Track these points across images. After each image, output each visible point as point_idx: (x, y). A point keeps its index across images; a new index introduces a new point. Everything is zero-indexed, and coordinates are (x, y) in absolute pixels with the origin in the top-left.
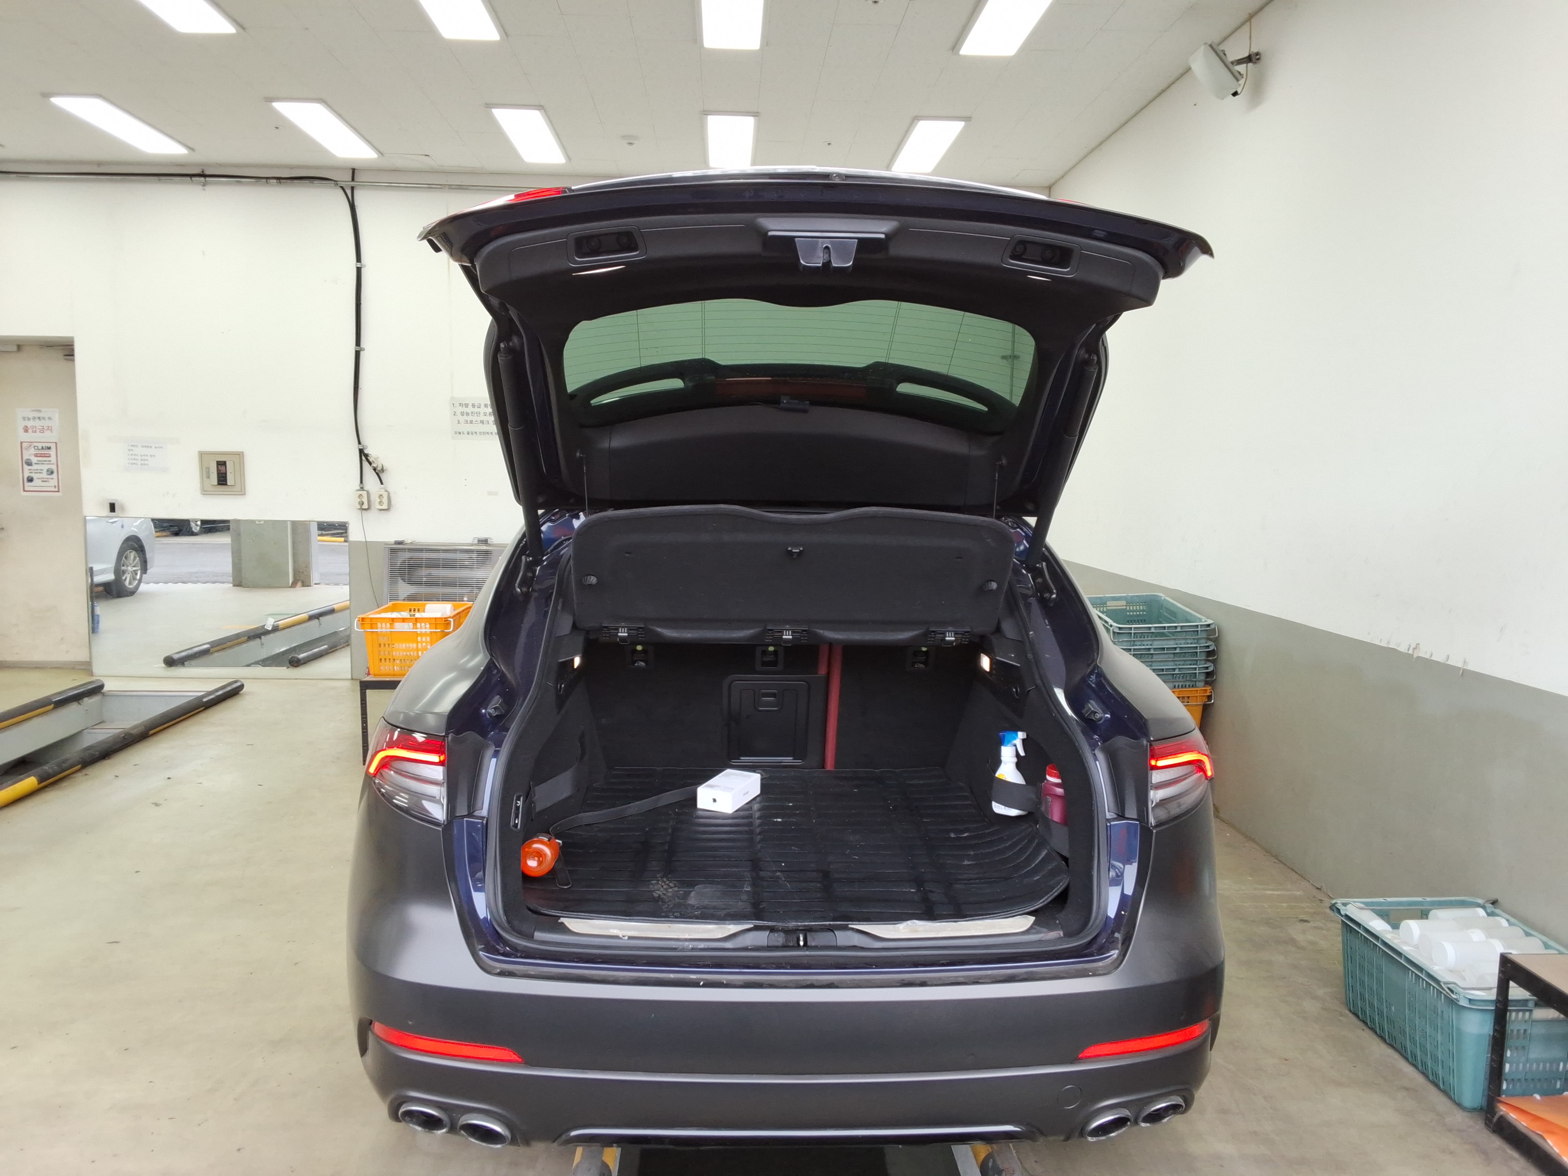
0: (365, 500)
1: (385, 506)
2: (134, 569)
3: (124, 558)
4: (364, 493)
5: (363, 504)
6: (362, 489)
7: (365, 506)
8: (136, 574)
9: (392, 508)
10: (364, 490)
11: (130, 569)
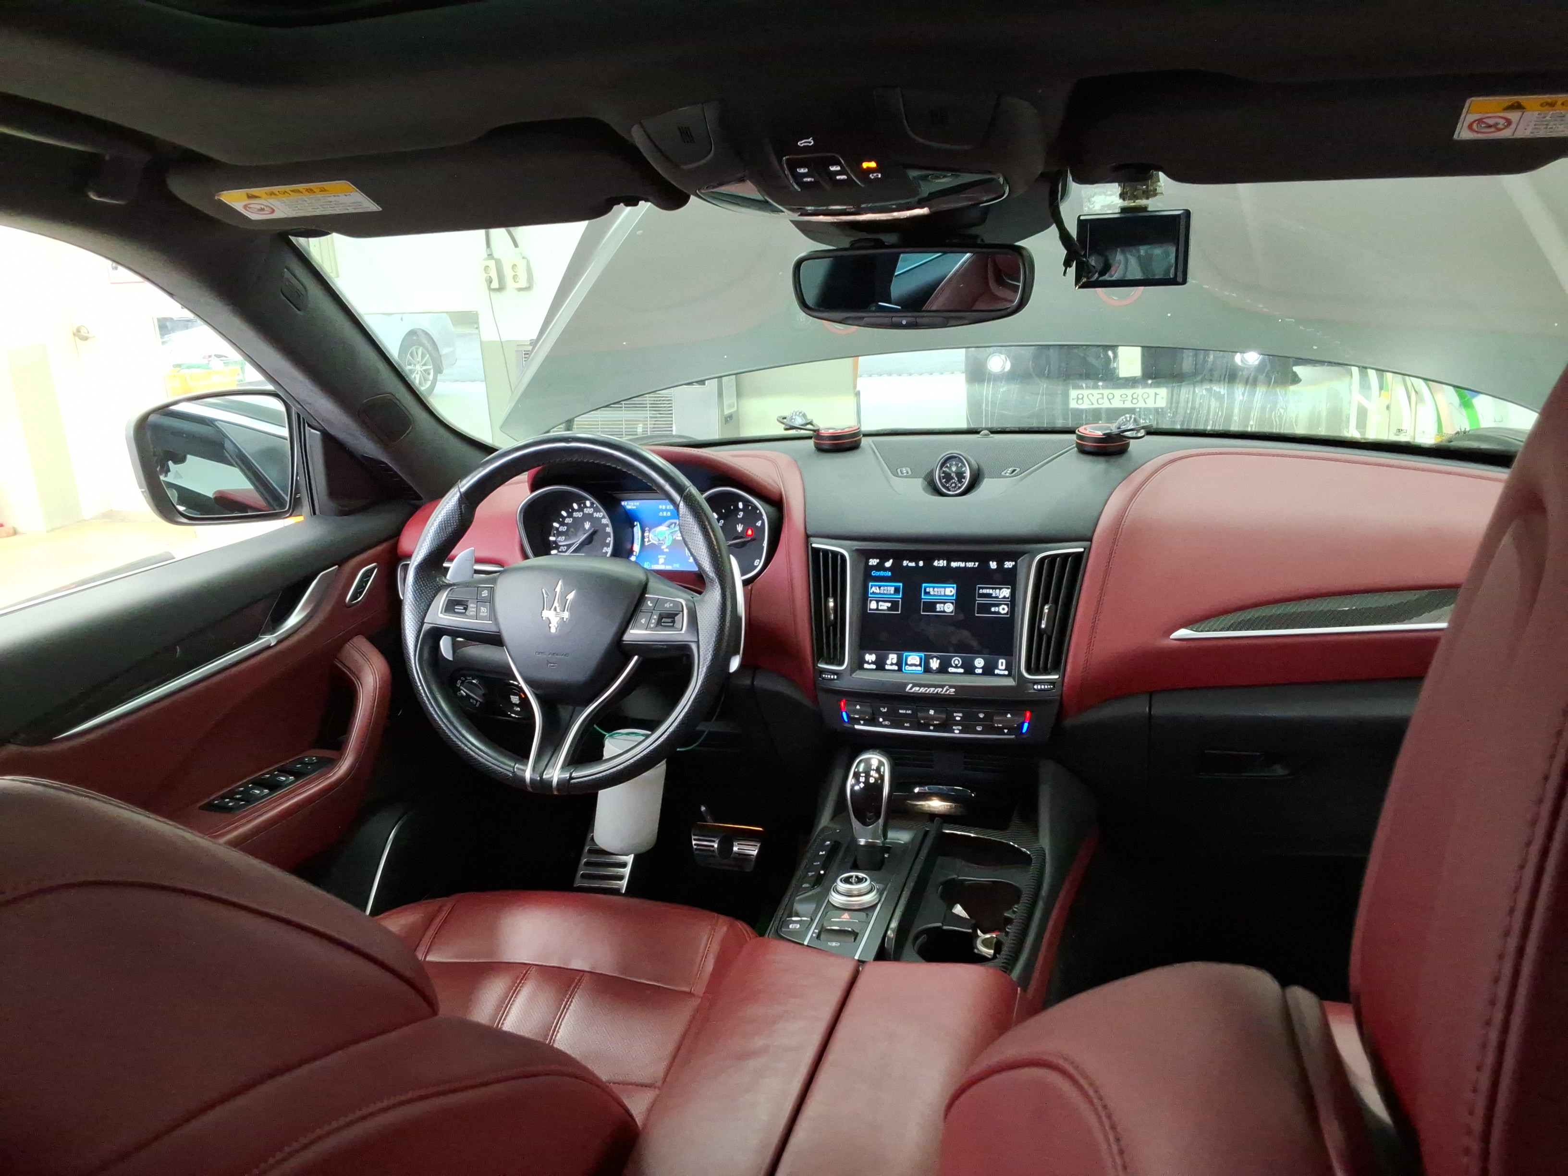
0: (494, 274)
1: (523, 283)
2: (425, 368)
3: (409, 355)
4: (492, 263)
5: (491, 282)
6: (490, 256)
7: (495, 285)
8: (429, 374)
9: (534, 285)
10: (493, 258)
11: (418, 367)
